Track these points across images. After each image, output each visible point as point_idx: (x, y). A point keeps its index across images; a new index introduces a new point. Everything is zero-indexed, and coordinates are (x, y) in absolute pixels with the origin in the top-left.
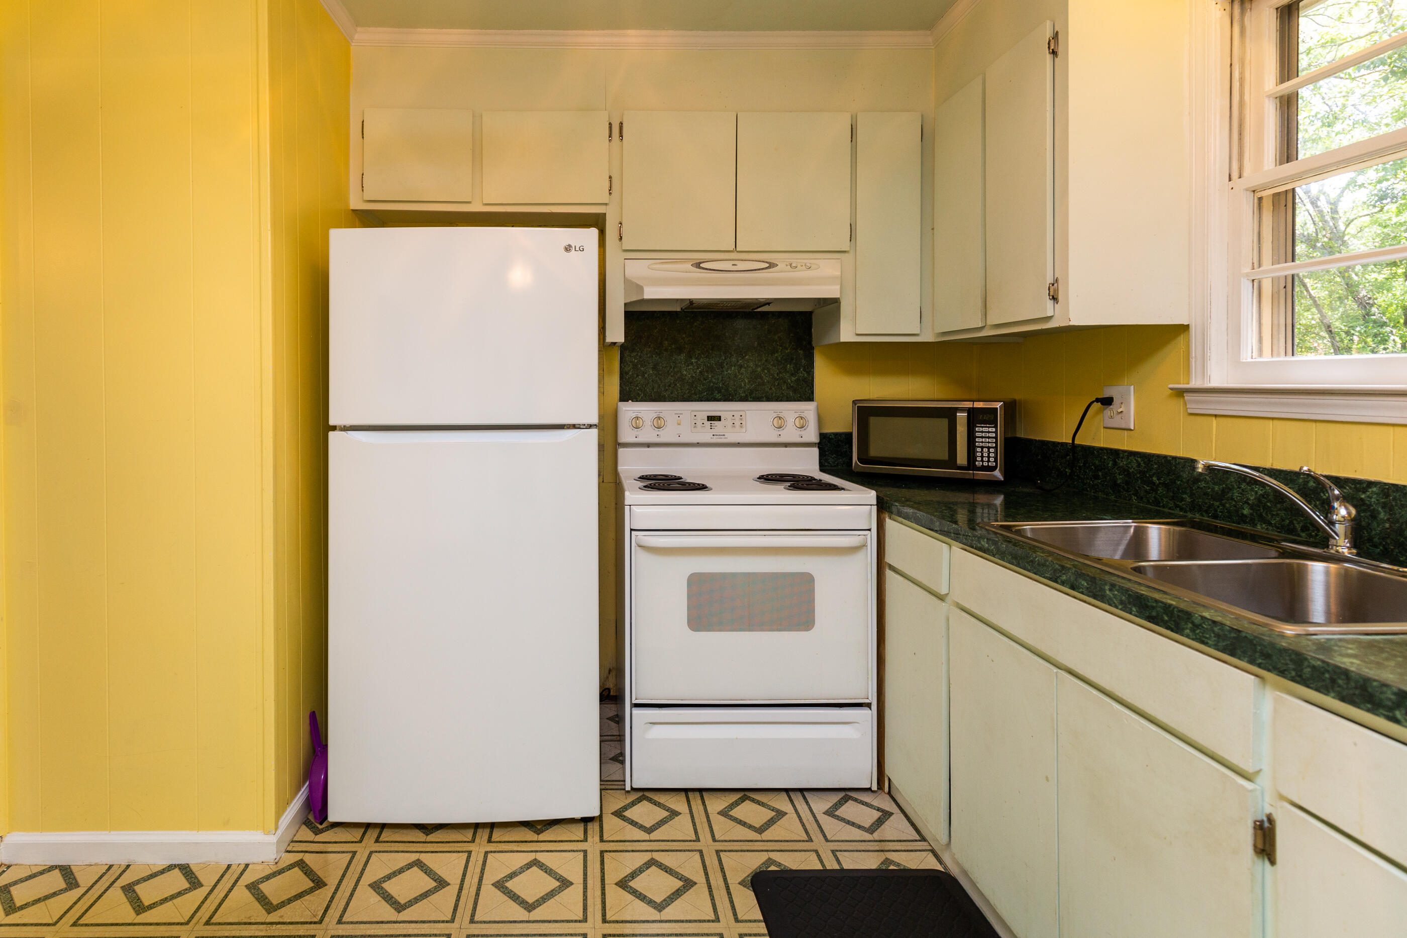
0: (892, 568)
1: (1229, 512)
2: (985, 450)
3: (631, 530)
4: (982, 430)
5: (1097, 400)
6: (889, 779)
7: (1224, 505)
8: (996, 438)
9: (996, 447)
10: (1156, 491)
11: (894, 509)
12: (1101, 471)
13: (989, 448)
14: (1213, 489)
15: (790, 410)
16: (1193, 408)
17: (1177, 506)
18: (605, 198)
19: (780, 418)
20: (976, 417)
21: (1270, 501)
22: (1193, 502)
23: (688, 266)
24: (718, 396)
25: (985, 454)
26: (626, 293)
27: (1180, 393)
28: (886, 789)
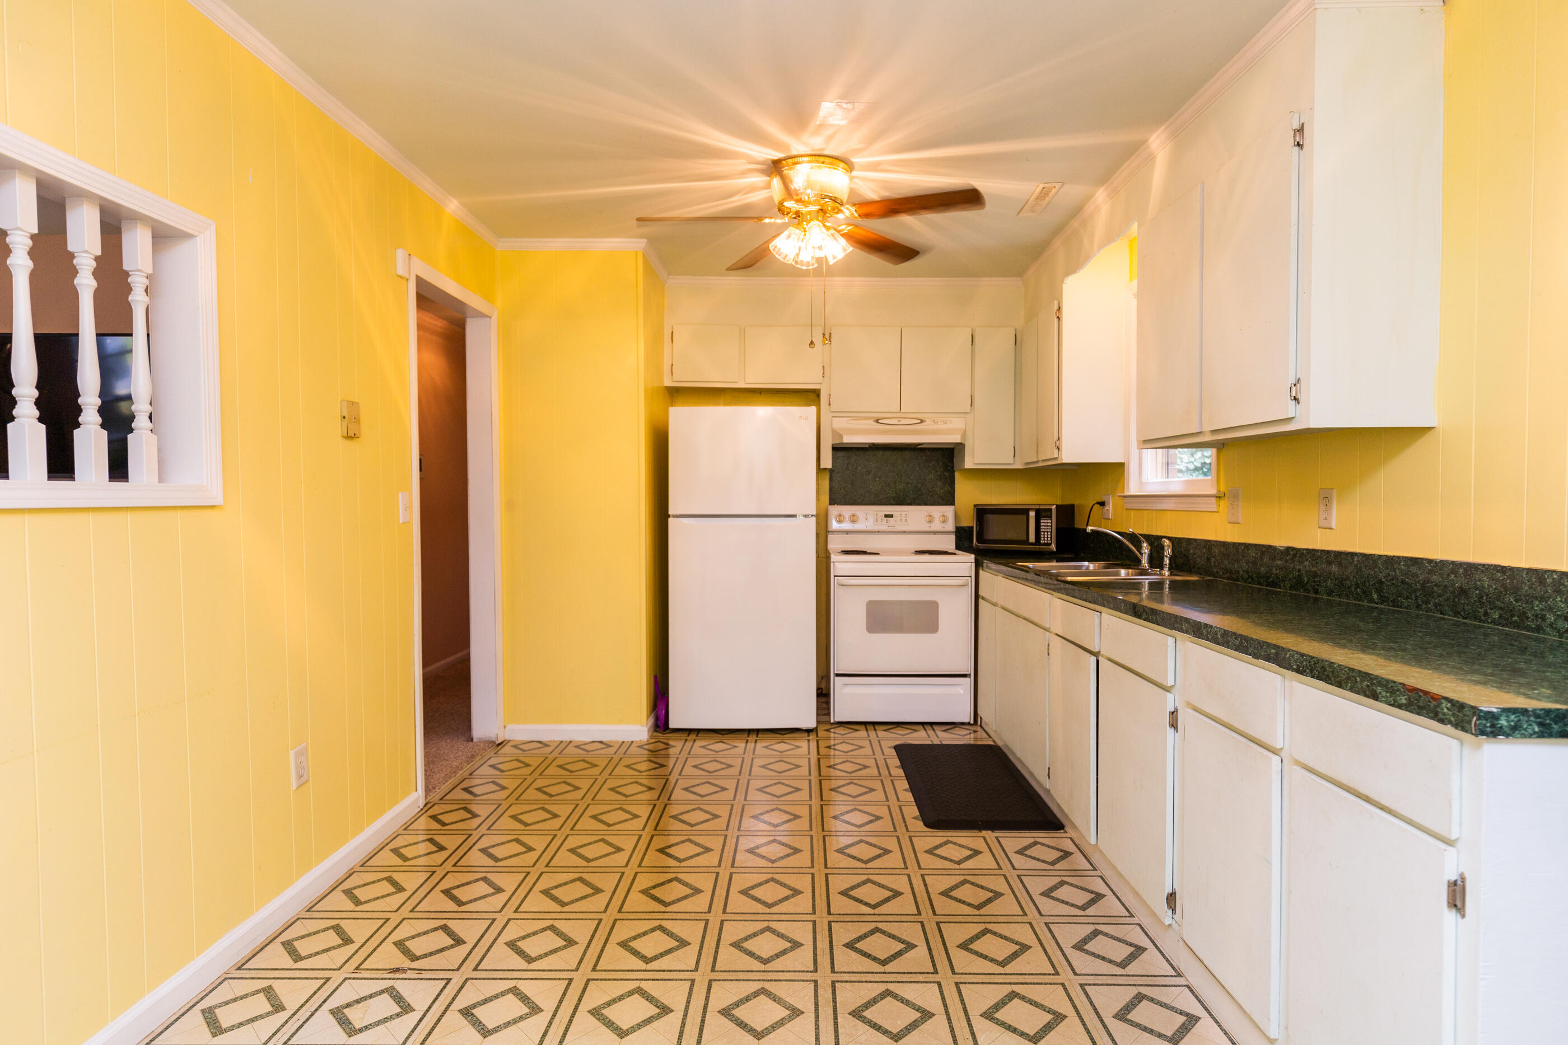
0: (983, 598)
2: (1046, 533)
3: (835, 576)
4: (1044, 522)
5: (1098, 503)
6: (981, 718)
8: (1051, 526)
9: (1051, 532)
11: (985, 564)
13: (1048, 532)
15: (937, 511)
18: (819, 379)
19: (930, 516)
20: (1042, 513)
23: (871, 422)
24: (893, 502)
25: (1046, 536)
26: (833, 439)
27: (1122, 497)
28: (979, 724)
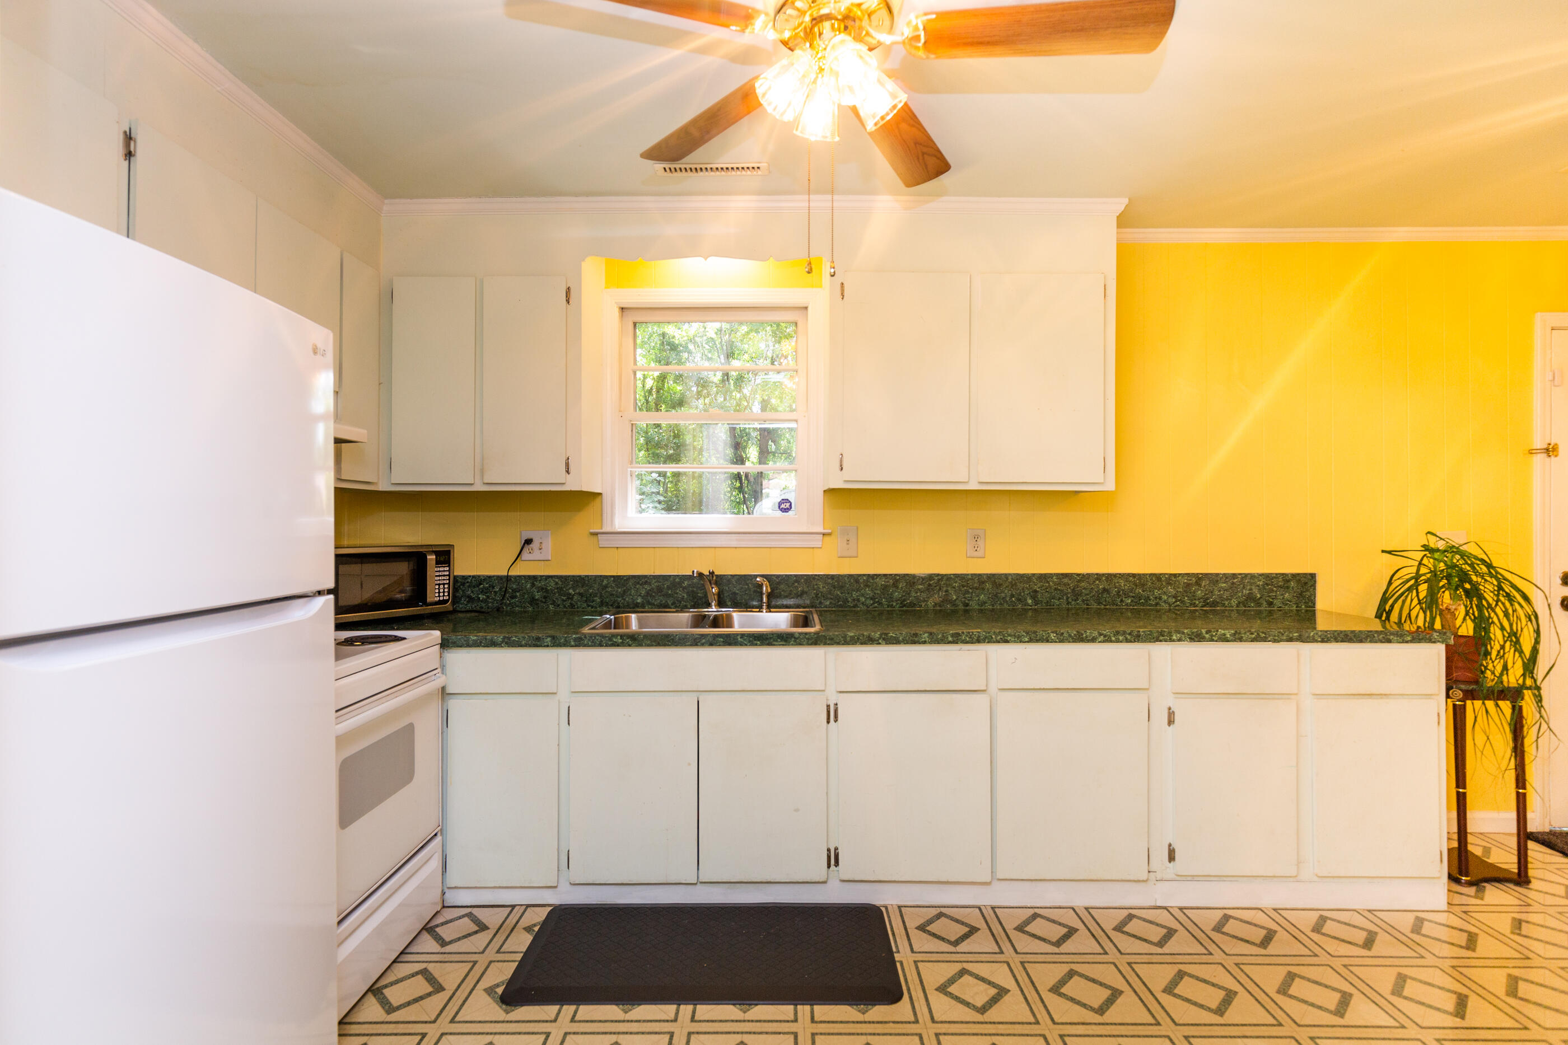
1: (628, 603)
2: (441, 586)
4: (440, 570)
7: (625, 600)
8: (448, 575)
9: (449, 584)
10: (572, 599)
12: (518, 592)
13: (444, 584)
14: (617, 591)
16: (602, 544)
17: (589, 606)
21: (654, 592)
22: (602, 601)
25: (441, 591)
27: (596, 534)
